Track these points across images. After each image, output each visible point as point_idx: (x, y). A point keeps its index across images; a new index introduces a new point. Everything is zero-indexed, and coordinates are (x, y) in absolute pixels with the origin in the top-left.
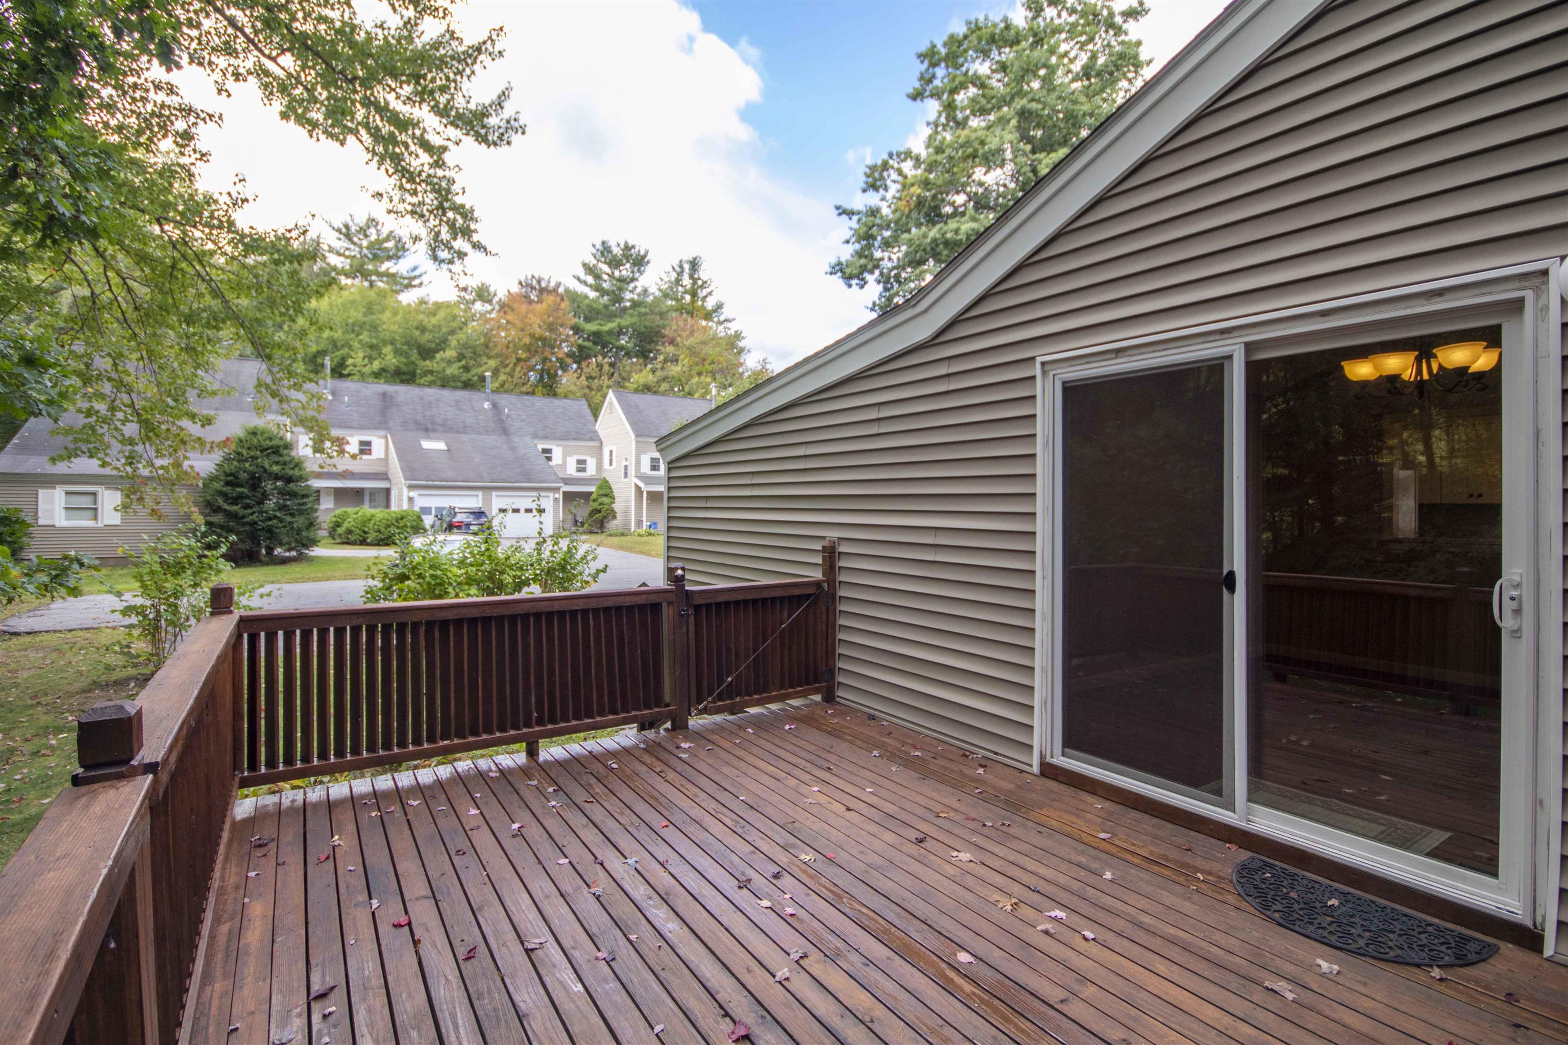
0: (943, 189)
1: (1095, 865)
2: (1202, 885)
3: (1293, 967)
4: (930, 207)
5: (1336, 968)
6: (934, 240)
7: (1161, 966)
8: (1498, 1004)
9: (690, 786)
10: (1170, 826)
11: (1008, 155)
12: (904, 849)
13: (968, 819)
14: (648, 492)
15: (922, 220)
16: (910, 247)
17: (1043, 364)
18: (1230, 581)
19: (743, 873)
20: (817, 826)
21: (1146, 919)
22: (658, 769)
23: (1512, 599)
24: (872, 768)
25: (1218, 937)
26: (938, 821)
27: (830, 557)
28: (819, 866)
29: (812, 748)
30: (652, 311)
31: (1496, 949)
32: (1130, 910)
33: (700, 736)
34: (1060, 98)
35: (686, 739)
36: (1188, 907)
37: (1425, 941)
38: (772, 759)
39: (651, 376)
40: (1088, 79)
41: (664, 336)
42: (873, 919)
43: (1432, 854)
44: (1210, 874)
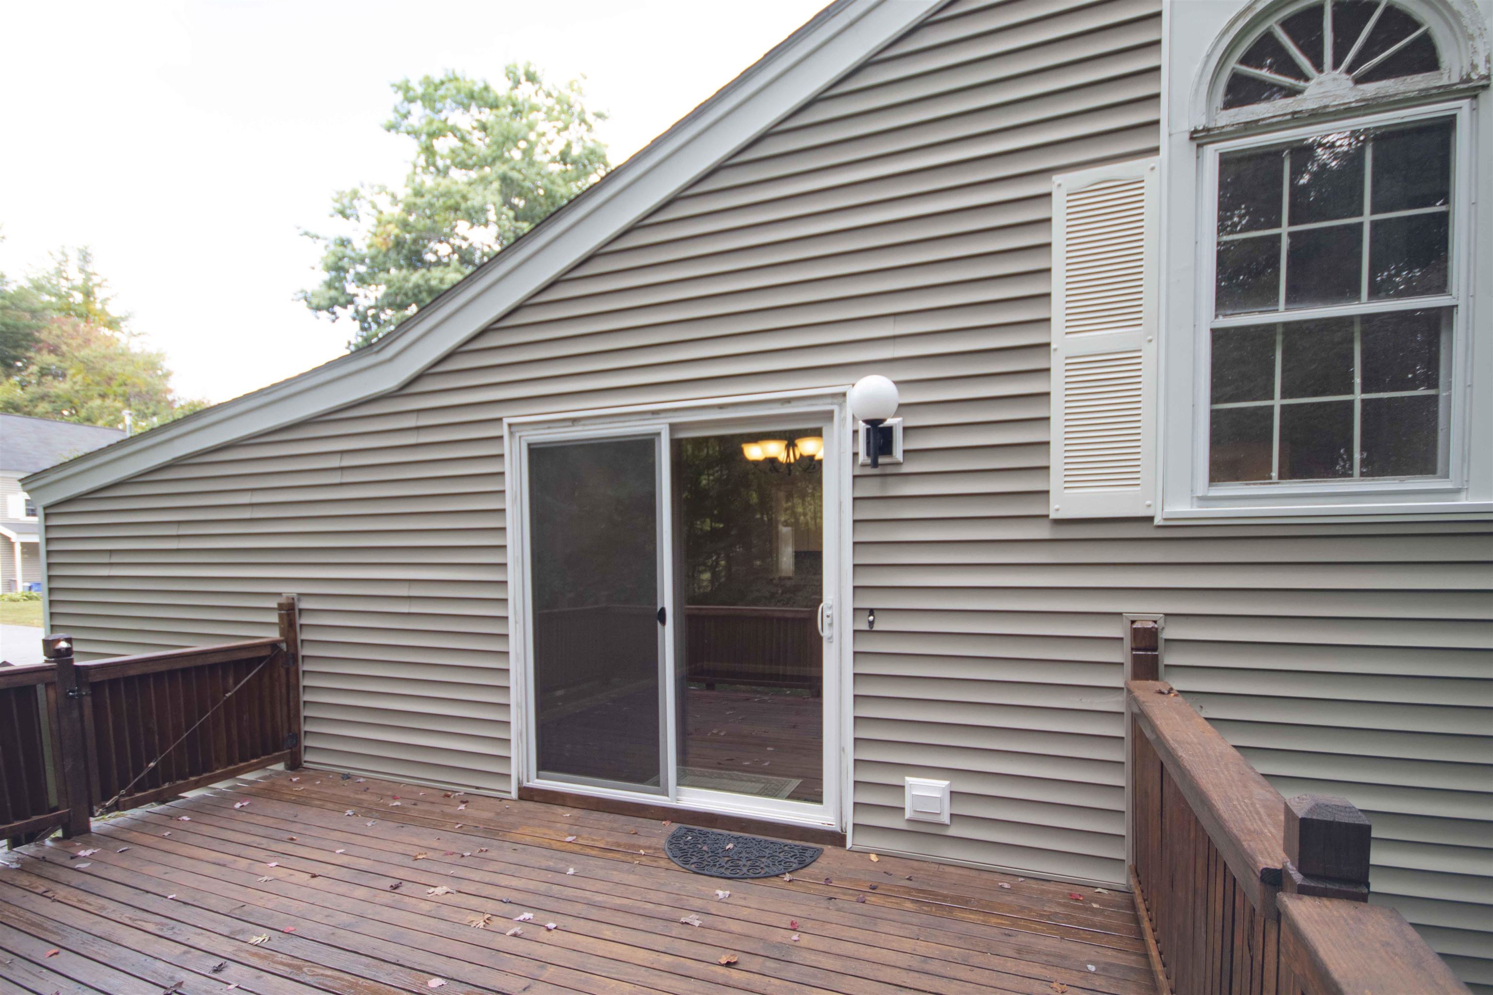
0: (424, 234)
1: (561, 866)
2: (643, 859)
3: (701, 901)
4: (410, 251)
5: (728, 893)
6: (417, 286)
7: (608, 932)
8: (821, 887)
9: (92, 899)
10: (623, 818)
11: (492, 216)
12: (377, 900)
13: (446, 854)
14: (24, 545)
15: (402, 262)
16: (389, 287)
17: (510, 425)
18: (661, 616)
19: (172, 978)
20: (273, 902)
21: (599, 898)
22: (41, 890)
23: (828, 616)
24: (343, 828)
25: (653, 896)
26: (416, 864)
27: (288, 615)
28: (275, 944)
29: (270, 822)
30: (17, 307)
31: (822, 850)
32: (588, 894)
33: (109, 837)
34: (539, 174)
35: (87, 845)
36: (631, 879)
37: (782, 858)
38: (216, 844)
39: (19, 391)
40: (565, 164)
41: (37, 341)
42: (339, 978)
43: (791, 797)
44: (649, 848)
